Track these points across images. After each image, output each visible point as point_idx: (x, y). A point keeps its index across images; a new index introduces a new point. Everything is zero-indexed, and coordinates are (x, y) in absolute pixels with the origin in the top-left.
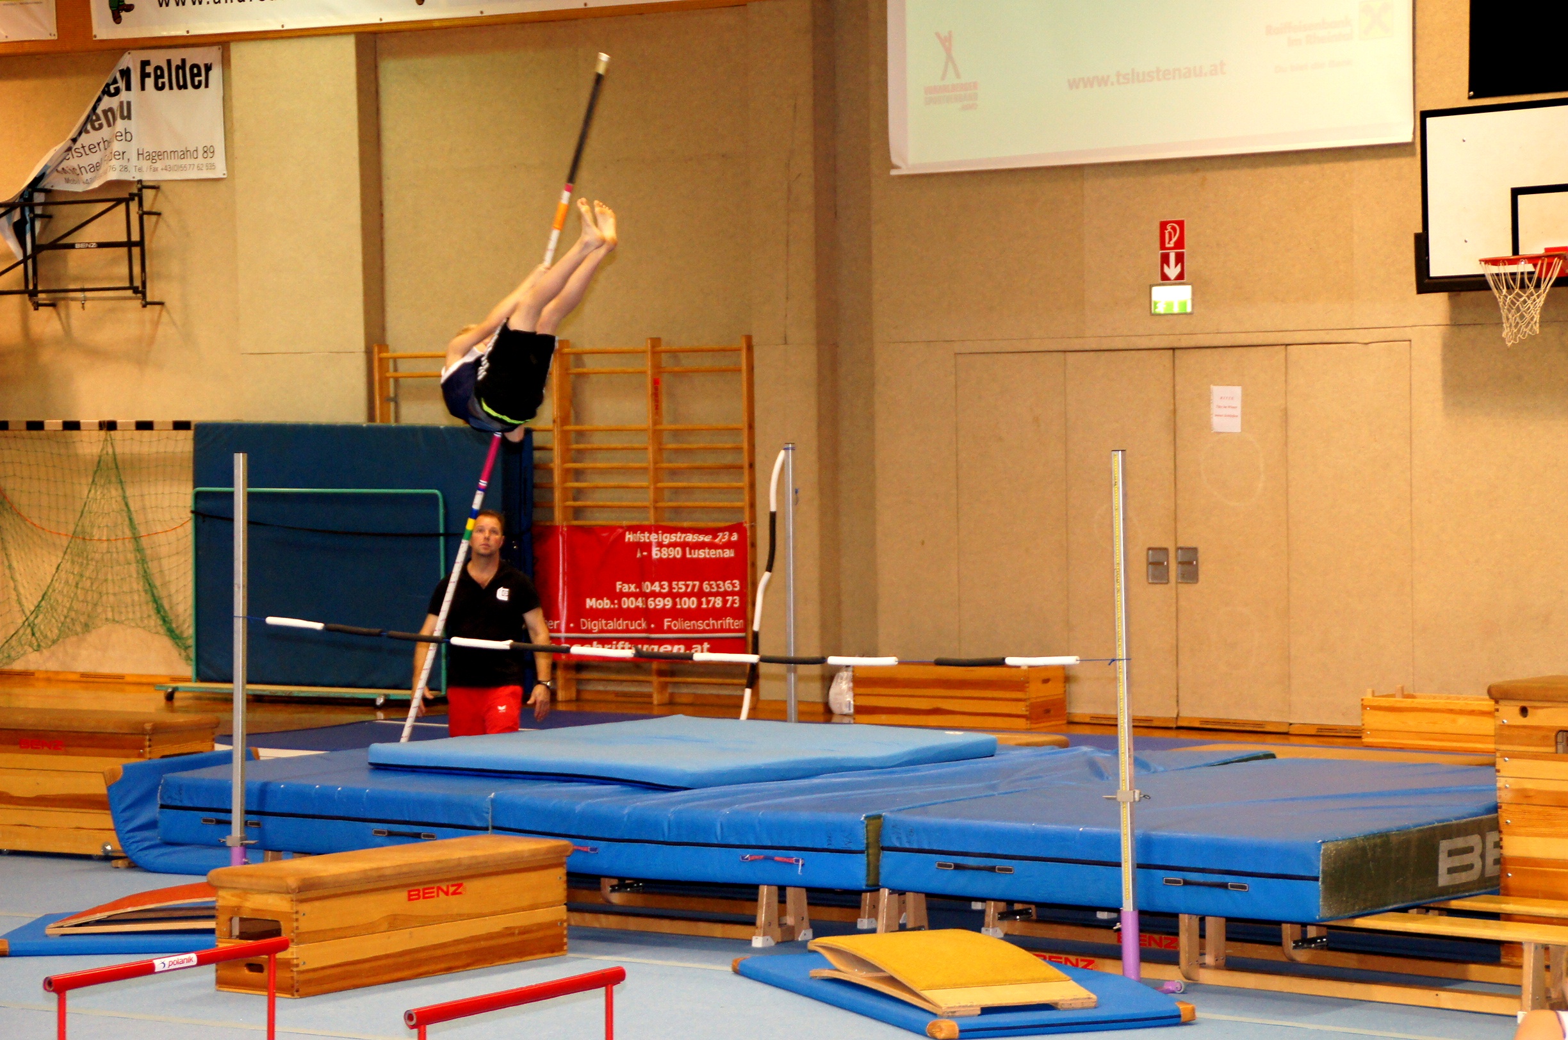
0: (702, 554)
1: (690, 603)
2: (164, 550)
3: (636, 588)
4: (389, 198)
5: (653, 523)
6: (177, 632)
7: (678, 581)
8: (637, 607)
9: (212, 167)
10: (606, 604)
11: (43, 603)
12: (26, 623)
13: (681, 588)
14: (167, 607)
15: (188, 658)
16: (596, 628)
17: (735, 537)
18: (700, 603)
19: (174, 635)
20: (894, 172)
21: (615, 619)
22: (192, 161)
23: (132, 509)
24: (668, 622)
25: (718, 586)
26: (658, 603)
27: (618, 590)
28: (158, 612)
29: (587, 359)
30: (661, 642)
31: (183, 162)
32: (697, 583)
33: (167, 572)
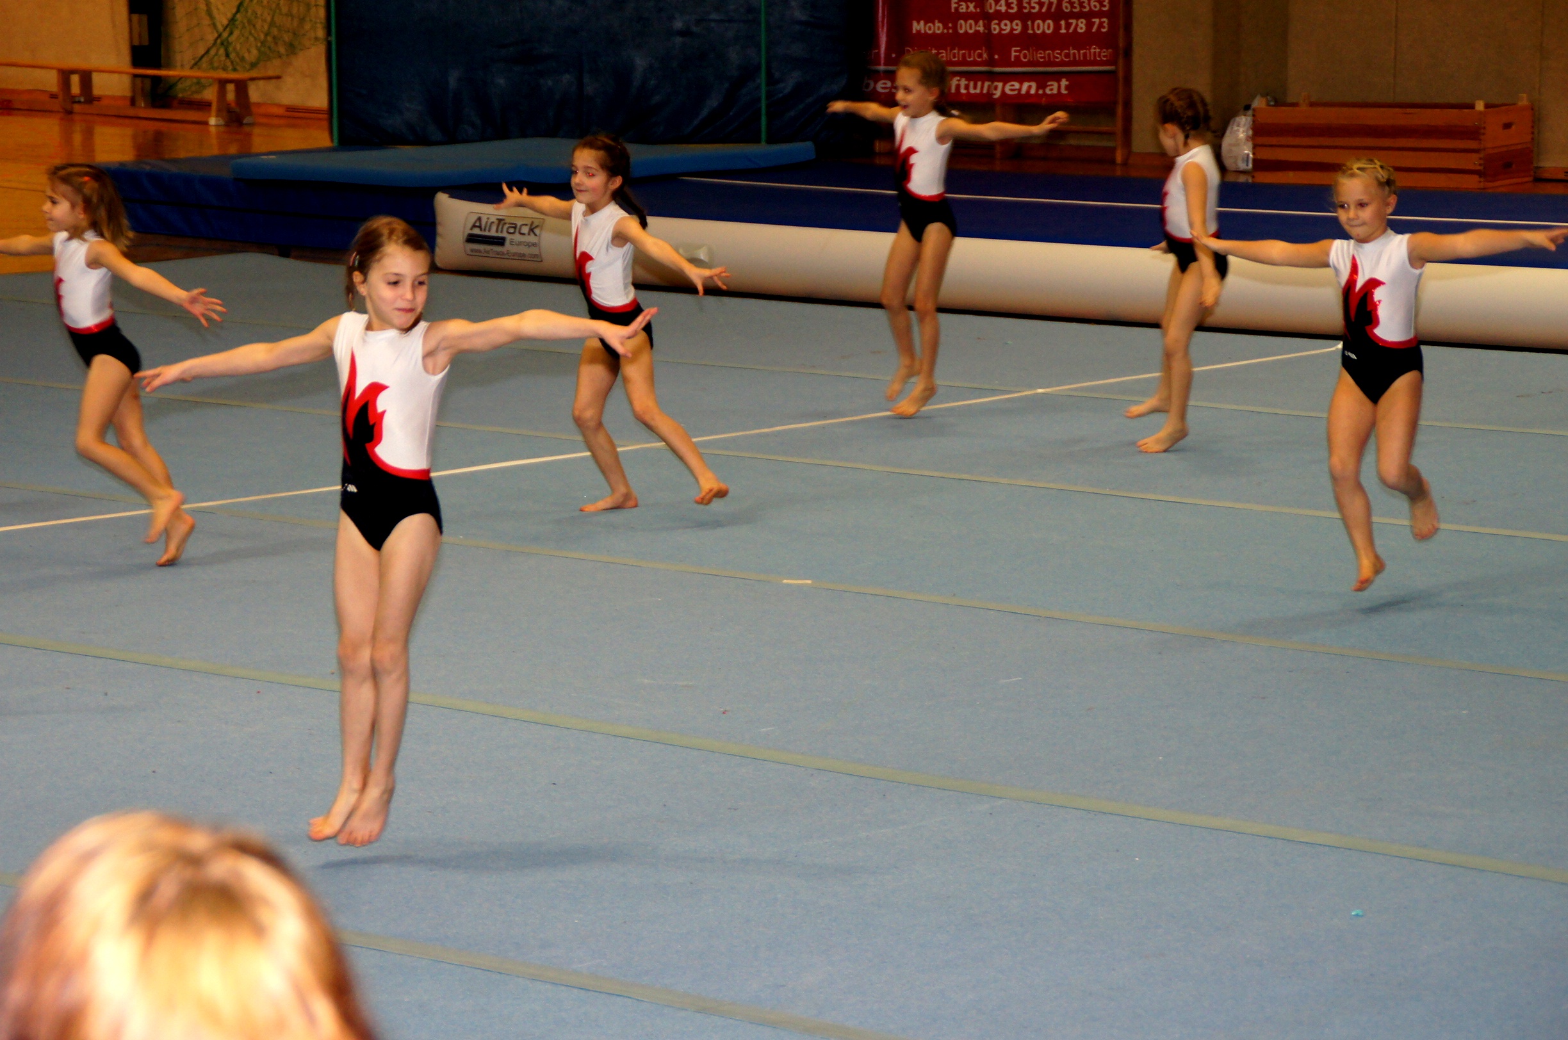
1: (1045, 27)
3: (975, 7)
8: (977, 32)
10: (937, 28)
11: (238, 16)
12: (219, 41)
13: (1034, 8)
18: (1057, 27)
21: (949, 49)
24: (1016, 51)
25: (1081, 5)
26: (1004, 27)
27: (953, 10)
30: (1006, 78)
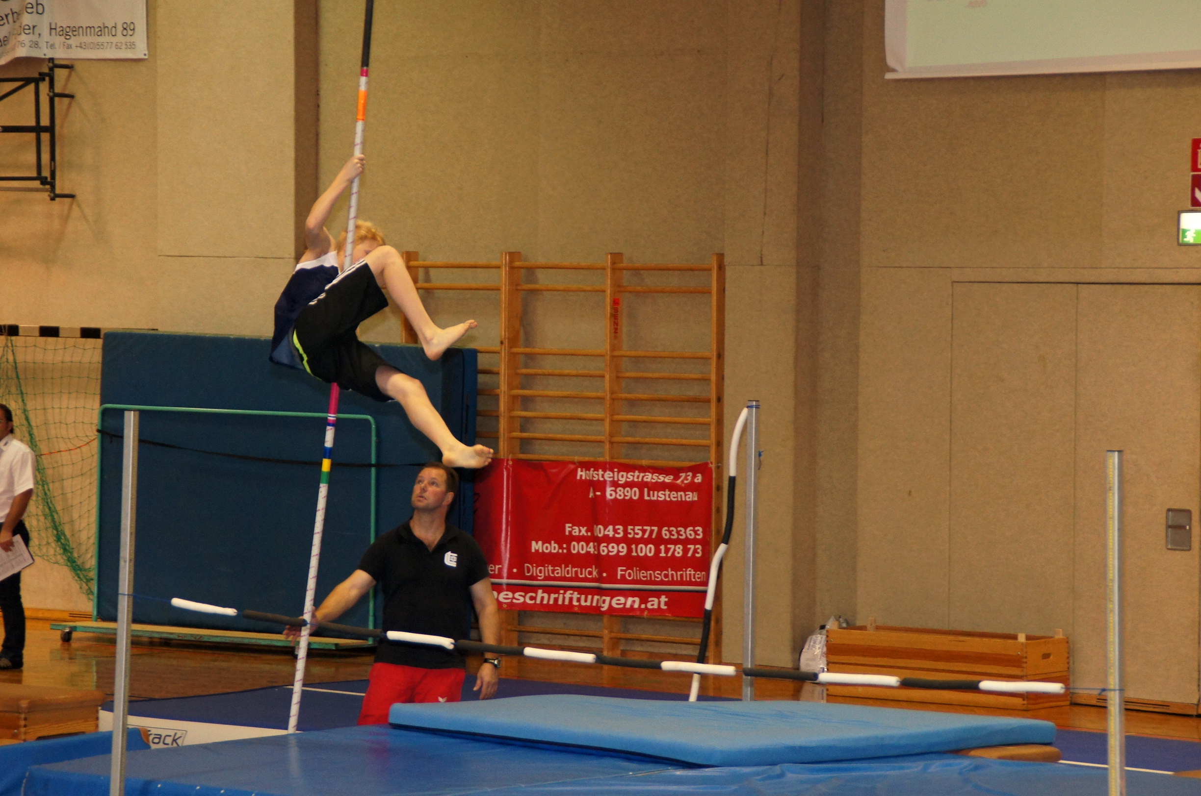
0: (661, 496)
1: (647, 550)
2: (67, 471)
3: (587, 531)
4: (326, 87)
5: (608, 459)
6: (79, 562)
7: (634, 525)
8: (588, 553)
9: (132, 46)
10: (553, 548)
13: (637, 534)
14: (68, 533)
15: (90, 592)
16: (542, 574)
17: (699, 479)
18: (658, 551)
19: (75, 567)
20: (889, 76)
21: (563, 566)
22: (110, 39)
23: (33, 424)
24: (622, 570)
25: (678, 533)
26: (611, 549)
27: (567, 533)
28: (58, 539)
29: (541, 275)
30: (613, 593)
31: (101, 39)
32: (656, 529)
33: (69, 495)
